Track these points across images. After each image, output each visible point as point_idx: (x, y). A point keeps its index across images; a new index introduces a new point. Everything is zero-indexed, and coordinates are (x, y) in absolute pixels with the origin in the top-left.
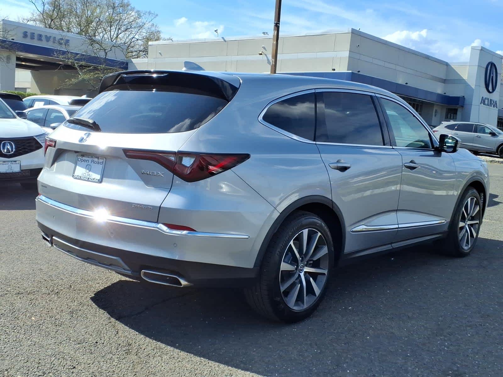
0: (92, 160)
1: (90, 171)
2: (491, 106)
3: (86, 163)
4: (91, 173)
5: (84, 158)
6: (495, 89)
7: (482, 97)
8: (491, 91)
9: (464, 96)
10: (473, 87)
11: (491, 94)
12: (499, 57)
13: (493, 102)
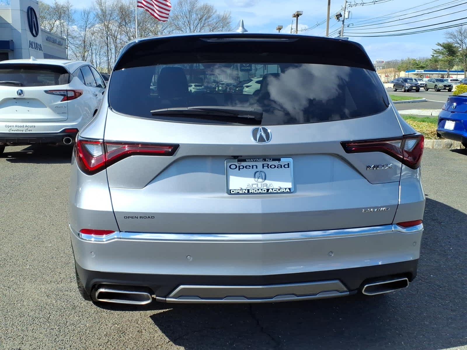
0: (263, 164)
1: (265, 179)
2: (38, 50)
3: (254, 170)
4: (266, 182)
5: (244, 164)
6: (38, 33)
7: (30, 41)
8: (35, 34)
9: (12, 40)
10: (20, 31)
11: (35, 38)
12: (36, 2)
13: (38, 46)
